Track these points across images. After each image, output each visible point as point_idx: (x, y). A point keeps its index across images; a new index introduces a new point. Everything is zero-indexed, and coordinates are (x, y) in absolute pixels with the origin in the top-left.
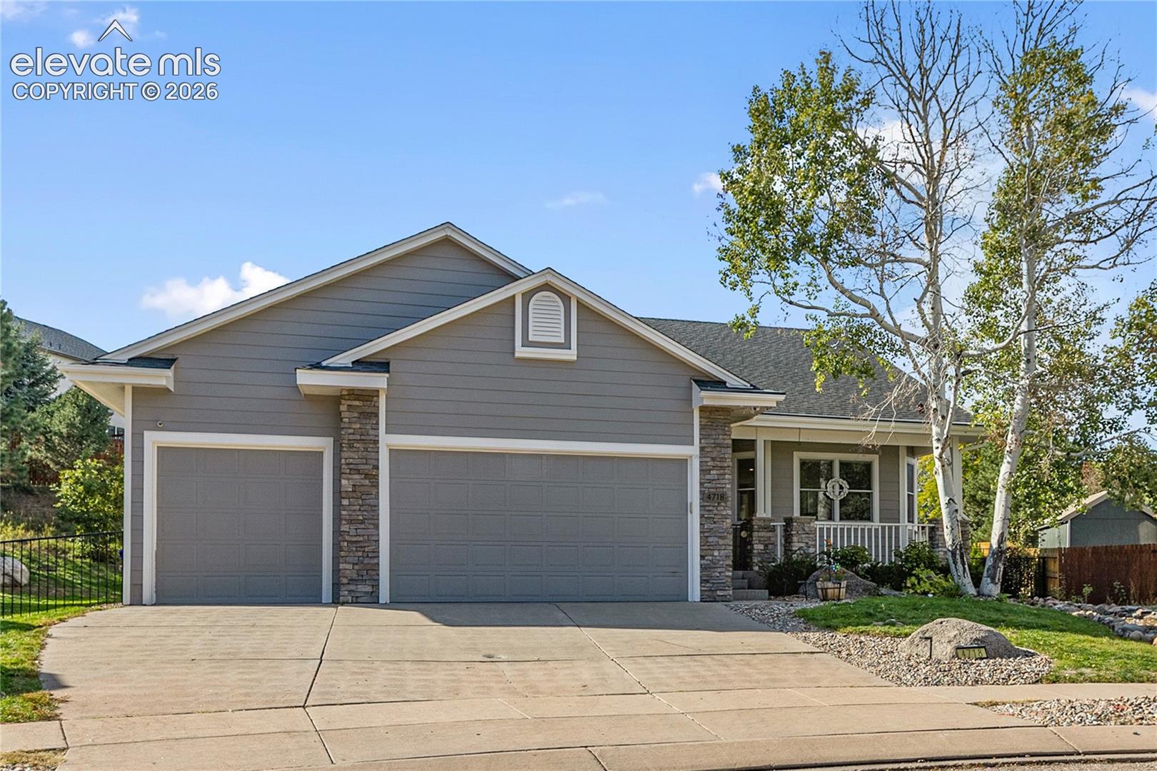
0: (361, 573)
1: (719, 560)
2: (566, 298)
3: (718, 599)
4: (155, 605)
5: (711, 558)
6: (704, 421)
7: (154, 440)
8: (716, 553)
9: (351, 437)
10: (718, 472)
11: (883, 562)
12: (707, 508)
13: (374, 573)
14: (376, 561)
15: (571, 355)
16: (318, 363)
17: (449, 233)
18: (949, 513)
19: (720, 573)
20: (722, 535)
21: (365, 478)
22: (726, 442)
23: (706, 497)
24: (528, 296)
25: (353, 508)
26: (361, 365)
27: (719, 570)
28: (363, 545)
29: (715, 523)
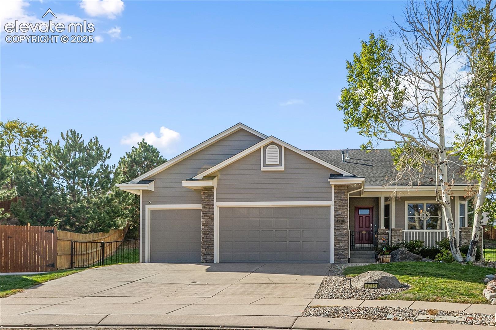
0: (208, 252)
1: (342, 247)
2: (280, 147)
3: (341, 262)
4: (150, 263)
5: (338, 246)
6: (336, 191)
7: (149, 208)
8: (341, 244)
9: (205, 204)
10: (341, 211)
11: (429, 246)
12: (337, 226)
13: (212, 252)
14: (213, 248)
15: (282, 168)
16: (192, 178)
17: (240, 126)
18: (449, 225)
19: (342, 252)
20: (343, 236)
21: (209, 218)
22: (345, 199)
23: (337, 221)
24: (265, 147)
25: (206, 229)
26: (206, 178)
27: (342, 250)
28: (208, 242)
29: (340, 232)
